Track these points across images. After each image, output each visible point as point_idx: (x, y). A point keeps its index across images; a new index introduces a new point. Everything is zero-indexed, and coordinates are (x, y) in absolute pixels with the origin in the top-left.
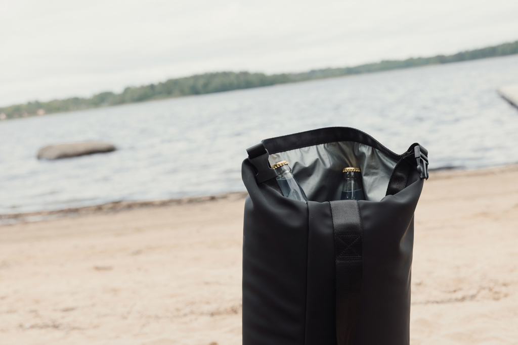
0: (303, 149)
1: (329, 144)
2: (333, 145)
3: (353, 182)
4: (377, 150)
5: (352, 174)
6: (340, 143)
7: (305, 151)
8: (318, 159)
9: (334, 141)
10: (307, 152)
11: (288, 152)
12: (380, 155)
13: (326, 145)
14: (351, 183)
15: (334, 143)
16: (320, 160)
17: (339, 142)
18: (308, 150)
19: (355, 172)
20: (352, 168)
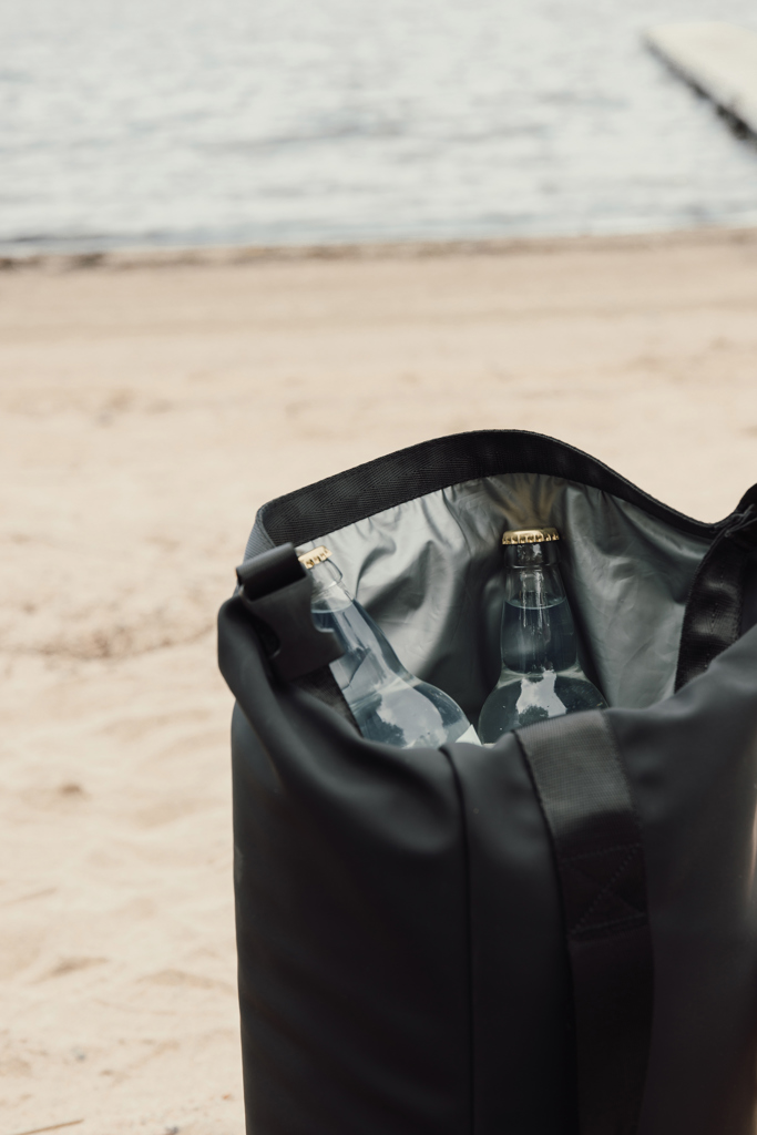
0: (379, 516)
1: (457, 487)
2: (468, 488)
3: (538, 576)
4: (621, 501)
5: (537, 550)
6: (492, 480)
7: (385, 525)
8: (429, 543)
9: (472, 478)
10: (394, 525)
11: (334, 535)
12: (633, 515)
13: (448, 491)
14: (531, 580)
15: (471, 483)
16: (437, 542)
17: (489, 479)
18: (398, 518)
19: (543, 545)
20: (535, 533)
